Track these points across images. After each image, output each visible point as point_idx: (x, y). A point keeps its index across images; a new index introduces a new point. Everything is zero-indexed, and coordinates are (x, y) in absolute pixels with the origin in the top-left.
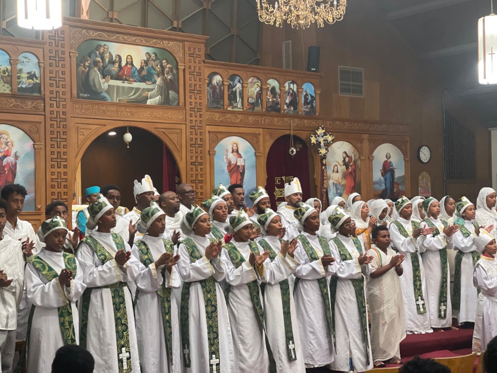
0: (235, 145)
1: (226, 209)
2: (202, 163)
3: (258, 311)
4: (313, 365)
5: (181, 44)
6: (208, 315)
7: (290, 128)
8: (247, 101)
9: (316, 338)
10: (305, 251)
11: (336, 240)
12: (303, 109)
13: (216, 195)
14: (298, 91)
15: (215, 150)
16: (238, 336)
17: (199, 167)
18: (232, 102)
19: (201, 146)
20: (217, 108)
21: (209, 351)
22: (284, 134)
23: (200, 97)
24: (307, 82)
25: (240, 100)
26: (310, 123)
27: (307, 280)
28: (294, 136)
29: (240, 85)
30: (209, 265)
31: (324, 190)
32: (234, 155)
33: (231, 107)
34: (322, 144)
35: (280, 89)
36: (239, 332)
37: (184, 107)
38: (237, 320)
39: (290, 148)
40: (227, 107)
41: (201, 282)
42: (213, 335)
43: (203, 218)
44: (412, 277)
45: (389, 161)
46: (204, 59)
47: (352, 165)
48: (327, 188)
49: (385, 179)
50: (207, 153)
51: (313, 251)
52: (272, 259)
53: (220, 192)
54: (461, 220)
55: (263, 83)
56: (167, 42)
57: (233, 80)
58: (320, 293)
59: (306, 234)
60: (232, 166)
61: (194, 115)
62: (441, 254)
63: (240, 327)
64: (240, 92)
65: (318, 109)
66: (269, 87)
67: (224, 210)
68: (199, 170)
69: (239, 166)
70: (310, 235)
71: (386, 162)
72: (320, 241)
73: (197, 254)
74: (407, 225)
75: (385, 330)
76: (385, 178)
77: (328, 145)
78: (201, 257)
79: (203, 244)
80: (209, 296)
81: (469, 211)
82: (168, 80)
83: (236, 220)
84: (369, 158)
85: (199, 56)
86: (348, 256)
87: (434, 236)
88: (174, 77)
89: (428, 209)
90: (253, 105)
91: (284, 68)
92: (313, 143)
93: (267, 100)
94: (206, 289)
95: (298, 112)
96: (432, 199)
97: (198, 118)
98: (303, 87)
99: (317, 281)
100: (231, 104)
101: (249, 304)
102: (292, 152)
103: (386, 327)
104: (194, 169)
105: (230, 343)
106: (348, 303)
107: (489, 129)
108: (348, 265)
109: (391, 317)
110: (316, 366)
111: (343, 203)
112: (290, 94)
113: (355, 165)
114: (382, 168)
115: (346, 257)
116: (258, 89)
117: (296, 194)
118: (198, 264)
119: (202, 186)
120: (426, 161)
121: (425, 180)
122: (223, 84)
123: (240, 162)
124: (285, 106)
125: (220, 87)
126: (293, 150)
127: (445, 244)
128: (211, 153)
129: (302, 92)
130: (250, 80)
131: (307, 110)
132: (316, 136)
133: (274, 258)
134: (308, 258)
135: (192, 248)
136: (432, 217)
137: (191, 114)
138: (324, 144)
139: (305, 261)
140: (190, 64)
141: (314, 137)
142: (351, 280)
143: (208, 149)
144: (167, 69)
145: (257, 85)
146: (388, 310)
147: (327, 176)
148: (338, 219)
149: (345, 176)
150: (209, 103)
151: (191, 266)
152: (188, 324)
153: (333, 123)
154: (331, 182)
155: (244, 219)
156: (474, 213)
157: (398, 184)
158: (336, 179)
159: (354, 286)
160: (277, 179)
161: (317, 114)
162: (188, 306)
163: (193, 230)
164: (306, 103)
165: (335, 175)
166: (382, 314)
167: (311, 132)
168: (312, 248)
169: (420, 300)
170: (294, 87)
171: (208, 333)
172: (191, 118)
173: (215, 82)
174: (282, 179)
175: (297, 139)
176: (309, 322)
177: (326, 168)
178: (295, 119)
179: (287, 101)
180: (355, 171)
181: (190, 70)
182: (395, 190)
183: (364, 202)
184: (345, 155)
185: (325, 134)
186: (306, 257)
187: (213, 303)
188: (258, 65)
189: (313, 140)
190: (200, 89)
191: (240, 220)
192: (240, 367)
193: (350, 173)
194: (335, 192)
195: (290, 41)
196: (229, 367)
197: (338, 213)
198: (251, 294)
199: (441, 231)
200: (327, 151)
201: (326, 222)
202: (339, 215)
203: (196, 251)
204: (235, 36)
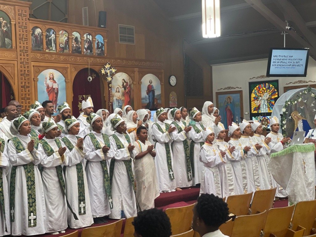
0: (51, 75)
1: (39, 118)
2: (29, 86)
3: (62, 183)
4: (96, 216)
5: (13, 7)
6: (28, 187)
7: (88, 64)
8: (59, 46)
9: (98, 199)
10: (93, 143)
11: (114, 136)
12: (96, 51)
13: (33, 108)
14: (92, 40)
15: (38, 78)
16: (48, 200)
17: (27, 89)
18: (49, 46)
19: (28, 75)
20: (39, 50)
21: (29, 211)
22: (84, 68)
23: (26, 43)
24: (99, 34)
25: (54, 45)
26: (101, 60)
27: (93, 162)
28: (91, 69)
29: (54, 35)
30: (30, 155)
31: (111, 104)
32: (51, 81)
33: (48, 49)
34: (109, 74)
35: (81, 39)
36: (49, 197)
37: (15, 49)
38: (48, 189)
39: (88, 77)
40: (46, 50)
41: (24, 165)
42: (32, 200)
43: (25, 123)
44: (166, 158)
45: (151, 85)
46: (29, 17)
47: (128, 87)
48: (112, 102)
49: (149, 97)
50: (33, 80)
51: (98, 143)
52: (71, 149)
53: (36, 106)
54: (193, 122)
55: (70, 34)
56: (3, 6)
57: (49, 32)
58: (101, 170)
59: (94, 132)
60: (50, 88)
61: (22, 55)
62: (183, 143)
63: (50, 194)
64: (54, 40)
65: (106, 52)
66: (73, 37)
67: (38, 118)
68: (27, 91)
69: (54, 89)
70: (96, 133)
71: (149, 85)
72: (103, 137)
73: (21, 147)
74: (163, 126)
75: (145, 192)
76: (149, 95)
77: (112, 75)
78: (24, 149)
79: (26, 141)
80: (29, 174)
81: (198, 116)
82: (4, 31)
83: (47, 125)
84: (139, 83)
85: (25, 16)
86: (122, 146)
87: (179, 133)
88: (8, 29)
89: (174, 115)
90: (63, 49)
91: (84, 25)
92: (103, 74)
93: (73, 45)
94: (27, 170)
95: (93, 54)
96: (176, 109)
97: (26, 57)
98: (96, 37)
99: (100, 162)
100: (48, 48)
101: (56, 179)
102: (90, 79)
103: (146, 190)
104: (24, 91)
105: (44, 205)
106: (121, 176)
107: (211, 65)
108: (122, 151)
109: (149, 183)
110: (98, 217)
111: (120, 112)
112: (87, 42)
113: (130, 88)
114: (147, 89)
115: (121, 146)
116: (66, 38)
117: (90, 108)
118: (22, 154)
119: (30, 102)
120: (174, 85)
121: (173, 96)
122: (42, 34)
123: (55, 86)
124: (84, 49)
125: (40, 37)
126: (90, 78)
127: (185, 138)
128: (36, 80)
129: (95, 41)
130: (61, 32)
131: (99, 52)
132: (105, 69)
133: (72, 149)
134: (94, 147)
135: (18, 144)
136: (177, 121)
137: (20, 54)
138: (110, 74)
139: (92, 150)
140: (19, 21)
141: (103, 70)
142: (123, 161)
143: (33, 77)
144: (3, 24)
145: (66, 35)
146: (147, 178)
147: (112, 95)
148: (117, 121)
149: (124, 94)
150: (33, 46)
151: (18, 155)
152: (15, 194)
153: (116, 61)
154: (115, 98)
155: (52, 124)
156: (201, 117)
157: (157, 100)
158: (118, 96)
159: (125, 165)
160: (80, 97)
161: (106, 55)
162: (15, 181)
163: (19, 131)
164: (98, 48)
165: (117, 94)
166: (143, 182)
167: (102, 67)
168: (97, 142)
169: (171, 171)
170: (90, 37)
171: (28, 199)
172: (21, 57)
173: (37, 33)
174: (83, 97)
175: (93, 71)
176: (94, 188)
177: (111, 89)
178: (91, 58)
179: (86, 47)
180: (130, 92)
181: (20, 25)
182: (155, 103)
183: (135, 111)
184: (123, 81)
185: (110, 68)
186: (93, 147)
187: (32, 179)
188: (66, 23)
189: (103, 72)
190: (26, 38)
191: (50, 125)
192: (49, 220)
193: (127, 92)
194: (118, 105)
195: (87, 7)
196: (43, 221)
197: (117, 117)
198: (57, 172)
199: (183, 129)
200: (112, 79)
201: (108, 125)
202: (118, 119)
203: (20, 145)
204: (50, 3)
